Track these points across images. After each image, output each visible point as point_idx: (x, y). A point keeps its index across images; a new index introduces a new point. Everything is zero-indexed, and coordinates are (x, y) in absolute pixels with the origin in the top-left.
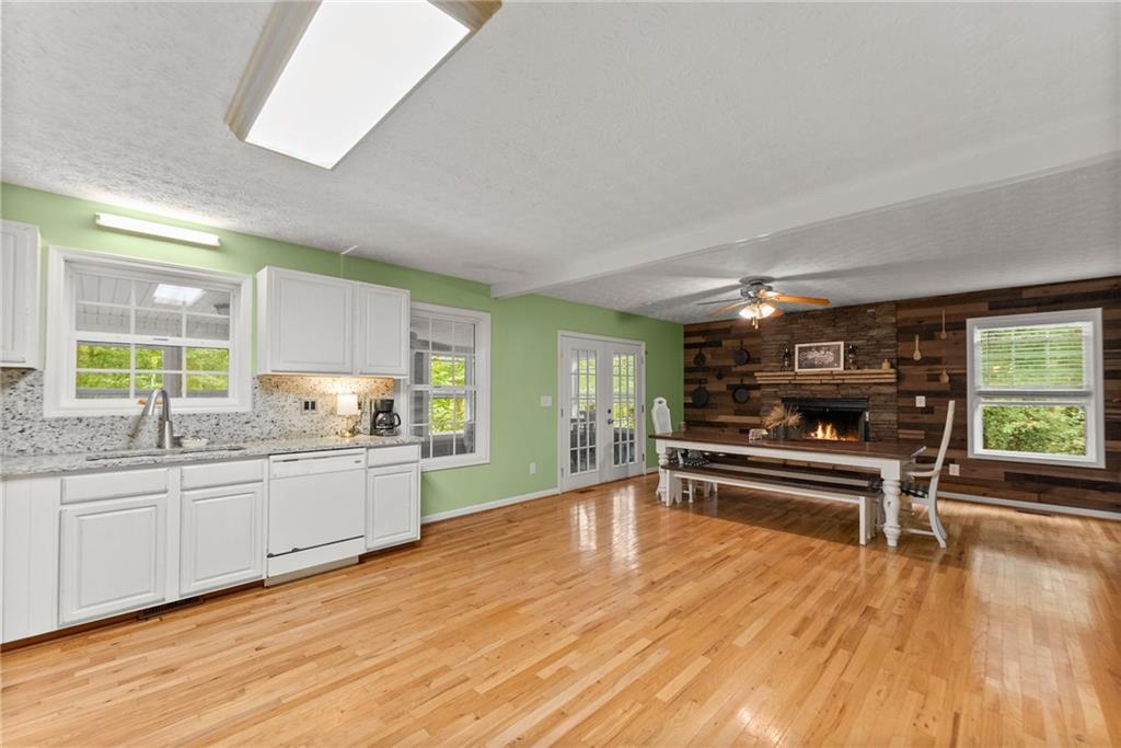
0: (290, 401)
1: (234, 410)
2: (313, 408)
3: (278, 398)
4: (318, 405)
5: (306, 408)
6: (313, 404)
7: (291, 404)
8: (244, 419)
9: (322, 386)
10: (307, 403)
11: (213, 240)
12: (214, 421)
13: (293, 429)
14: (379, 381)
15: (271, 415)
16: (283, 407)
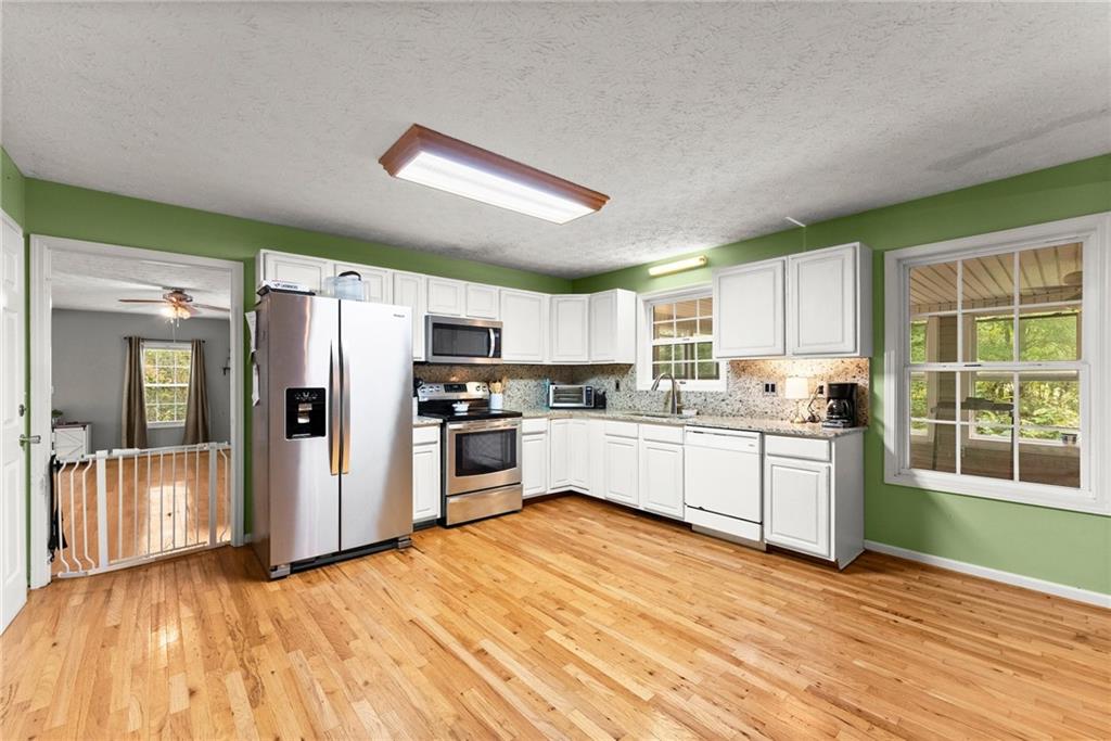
0: (754, 383)
1: (715, 390)
2: (773, 390)
3: (746, 381)
4: (778, 388)
5: (767, 390)
6: (773, 386)
7: (754, 386)
8: (721, 397)
9: (782, 369)
10: (767, 386)
11: (696, 262)
12: (703, 398)
13: (756, 409)
14: (847, 361)
15: (739, 396)
16: (749, 388)
